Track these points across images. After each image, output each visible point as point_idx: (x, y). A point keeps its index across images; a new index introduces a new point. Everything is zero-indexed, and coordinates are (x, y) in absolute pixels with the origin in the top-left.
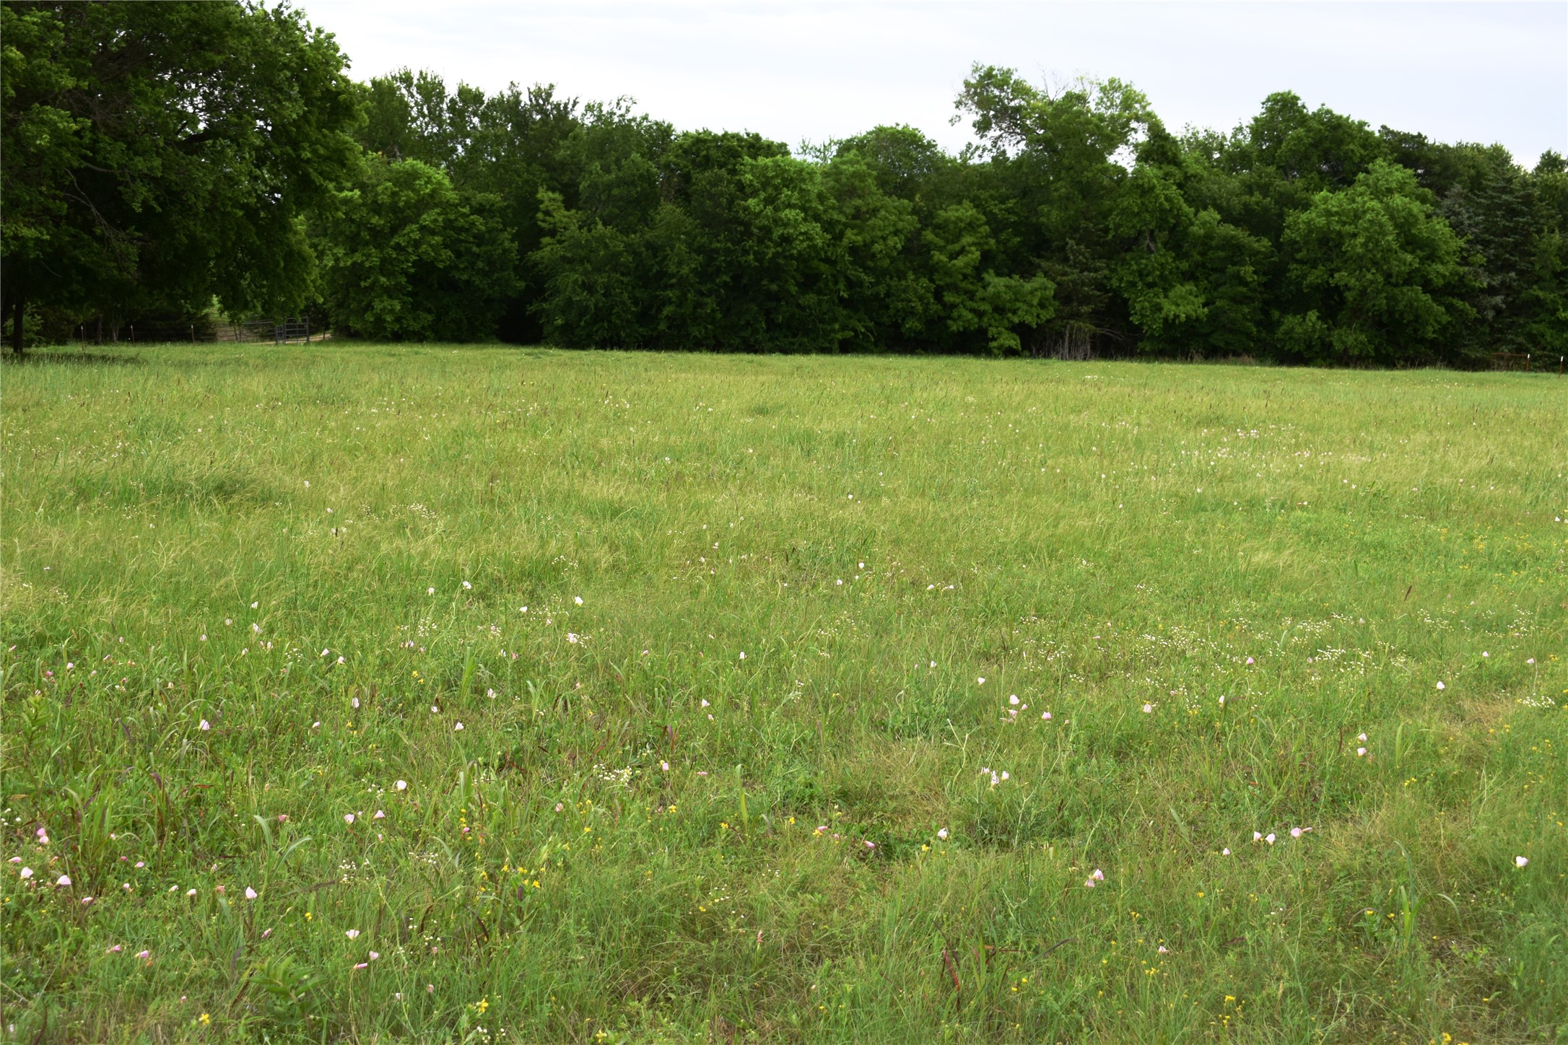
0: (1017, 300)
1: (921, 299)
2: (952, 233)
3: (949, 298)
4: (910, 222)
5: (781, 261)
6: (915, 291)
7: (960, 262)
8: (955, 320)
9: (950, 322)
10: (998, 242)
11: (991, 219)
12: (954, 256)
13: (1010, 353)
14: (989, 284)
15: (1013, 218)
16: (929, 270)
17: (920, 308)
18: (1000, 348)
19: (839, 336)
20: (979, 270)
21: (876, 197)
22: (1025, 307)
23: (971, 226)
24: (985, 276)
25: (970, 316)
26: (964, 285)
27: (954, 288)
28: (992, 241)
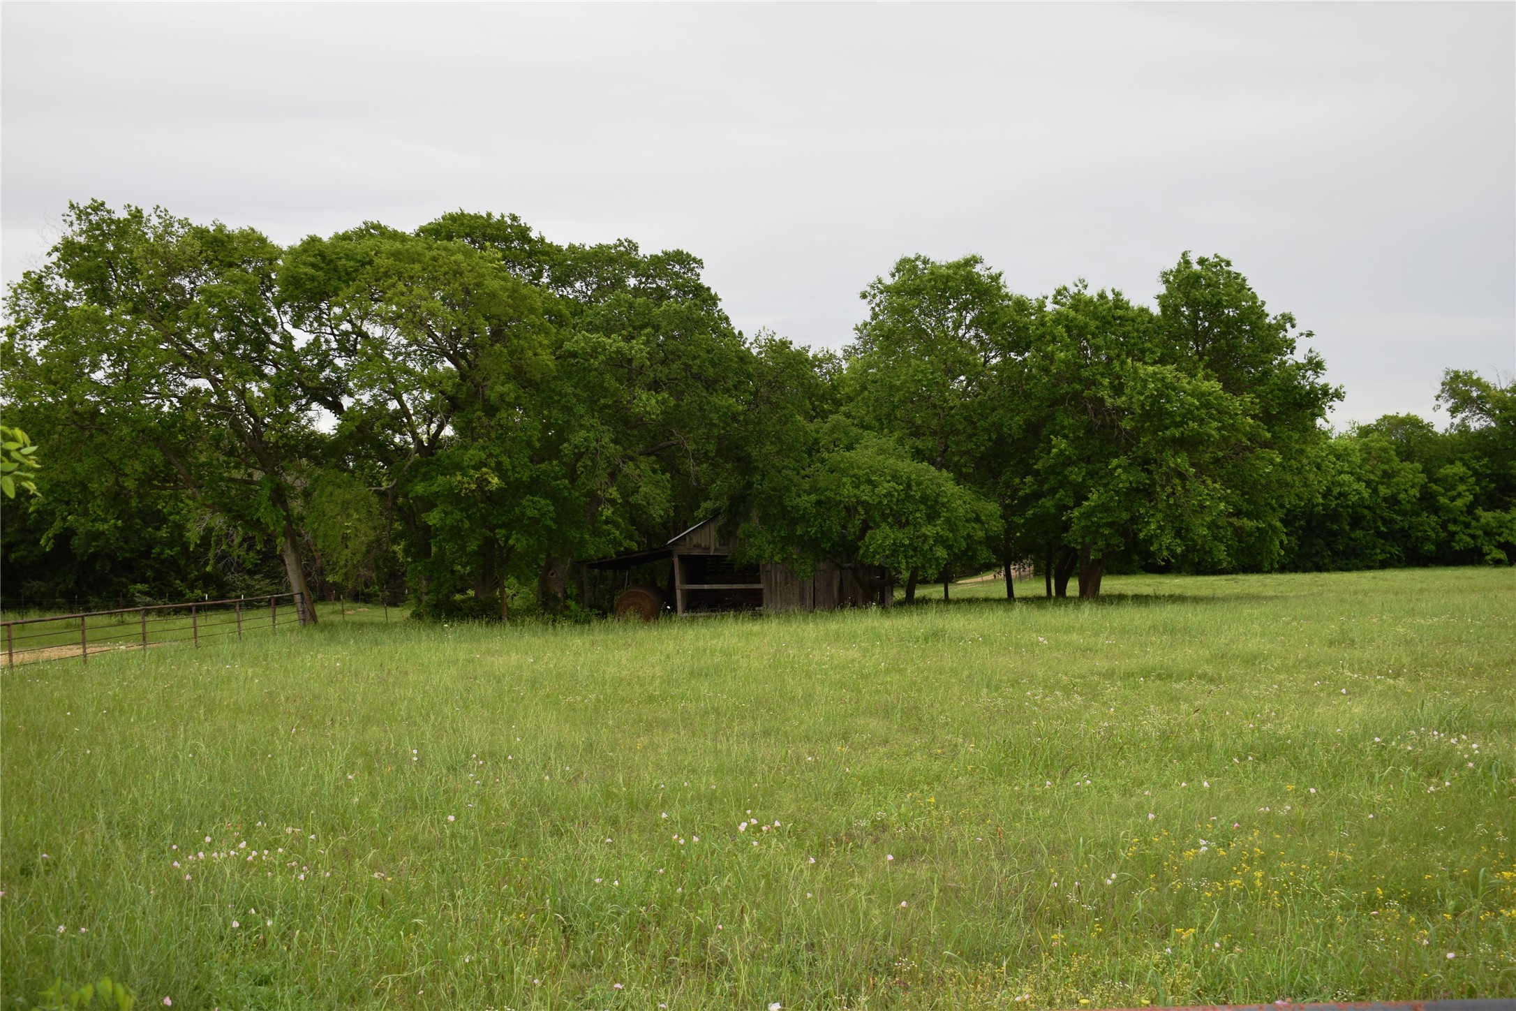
0: (1501, 527)
1: (1433, 529)
2: (1449, 484)
3: (1452, 528)
4: (1422, 478)
5: (1341, 510)
6: (1429, 524)
7: (1459, 503)
8: (1457, 542)
9: (1454, 544)
10: (1481, 488)
11: (1475, 473)
12: (1453, 499)
13: (1498, 563)
14: (1480, 517)
15: (1488, 472)
16: (1435, 510)
17: (1434, 535)
18: (1493, 560)
19: (1380, 557)
20: (1470, 509)
21: (1396, 464)
22: (1508, 531)
23: (1462, 480)
24: (1477, 511)
25: (1468, 539)
26: (1462, 518)
27: (1455, 521)
28: (1477, 488)
